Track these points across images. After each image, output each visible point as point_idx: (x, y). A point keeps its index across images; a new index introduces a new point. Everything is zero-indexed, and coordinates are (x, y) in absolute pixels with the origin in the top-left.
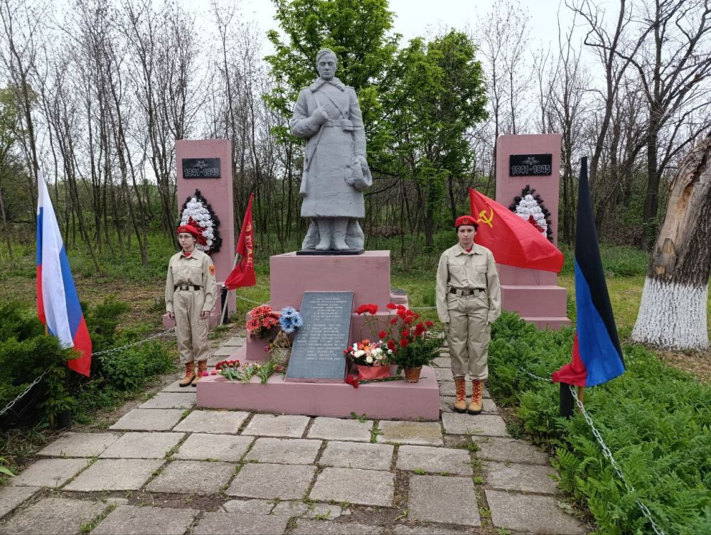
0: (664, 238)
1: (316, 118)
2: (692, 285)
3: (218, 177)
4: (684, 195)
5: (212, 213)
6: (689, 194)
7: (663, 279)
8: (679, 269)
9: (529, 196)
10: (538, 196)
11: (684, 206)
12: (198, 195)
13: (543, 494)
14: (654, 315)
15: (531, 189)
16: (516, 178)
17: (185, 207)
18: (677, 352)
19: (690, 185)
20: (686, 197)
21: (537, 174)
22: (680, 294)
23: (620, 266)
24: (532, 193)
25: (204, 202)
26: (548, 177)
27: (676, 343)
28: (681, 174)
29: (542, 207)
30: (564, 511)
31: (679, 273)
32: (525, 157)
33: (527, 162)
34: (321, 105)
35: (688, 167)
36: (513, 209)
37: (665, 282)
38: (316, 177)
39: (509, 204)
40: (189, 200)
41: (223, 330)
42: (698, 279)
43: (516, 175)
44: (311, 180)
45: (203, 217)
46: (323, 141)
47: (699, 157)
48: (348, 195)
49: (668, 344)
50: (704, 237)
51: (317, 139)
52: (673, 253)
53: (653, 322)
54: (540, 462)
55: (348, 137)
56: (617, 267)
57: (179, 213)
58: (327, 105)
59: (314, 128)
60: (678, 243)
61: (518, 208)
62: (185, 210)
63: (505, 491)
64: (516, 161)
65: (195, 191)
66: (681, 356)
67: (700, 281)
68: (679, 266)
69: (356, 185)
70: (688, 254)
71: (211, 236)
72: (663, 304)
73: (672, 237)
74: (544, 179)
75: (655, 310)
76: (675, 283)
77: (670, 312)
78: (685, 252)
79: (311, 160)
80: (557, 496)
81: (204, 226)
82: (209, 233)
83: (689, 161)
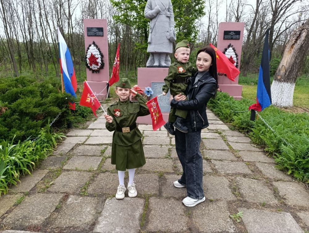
0: (282, 65)
1: (156, 11)
2: (290, 83)
3: (103, 36)
4: (291, 48)
5: (100, 52)
6: (293, 48)
7: (280, 81)
8: (286, 77)
9: (231, 48)
10: (234, 48)
11: (290, 53)
12: (94, 43)
13: (246, 143)
14: (275, 94)
15: (231, 45)
16: (226, 40)
17: (88, 49)
18: (282, 108)
19: (294, 44)
20: (291, 49)
21: (234, 39)
22: (285, 86)
23: (256, 81)
24: (232, 47)
25: (97, 46)
26: (238, 40)
27: (282, 104)
28: (291, 40)
29: (235, 53)
30: (254, 147)
31: (286, 78)
32: (230, 32)
33: (231, 34)
34: (158, 5)
35: (293, 37)
36: (224, 53)
37: (280, 82)
38: (155, 35)
39: (223, 51)
40: (90, 46)
41: (109, 100)
42: (292, 81)
43: (226, 39)
44: (153, 37)
45: (97, 53)
46: (158, 20)
47: (298, 33)
48: (167, 43)
49: (279, 105)
50: (296, 64)
51: (156, 19)
52: (284, 71)
53: (274, 97)
54: (243, 136)
55: (168, 19)
56: (255, 81)
57: (86, 51)
58: (160, 5)
59: (155, 15)
60: (287, 67)
61: (226, 53)
62: (89, 50)
63: (234, 142)
64: (226, 33)
65: (93, 42)
66: (283, 109)
67: (293, 82)
68: (286, 76)
69: (171, 40)
70: (290, 71)
71: (100, 62)
72: (279, 90)
73: (285, 65)
74: (237, 41)
75: (275, 92)
76: (284, 82)
77: (281, 93)
78: (289, 70)
79: (153, 28)
80: (251, 143)
81: (97, 57)
82: (99, 60)
83: (294, 35)
